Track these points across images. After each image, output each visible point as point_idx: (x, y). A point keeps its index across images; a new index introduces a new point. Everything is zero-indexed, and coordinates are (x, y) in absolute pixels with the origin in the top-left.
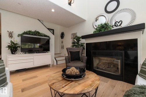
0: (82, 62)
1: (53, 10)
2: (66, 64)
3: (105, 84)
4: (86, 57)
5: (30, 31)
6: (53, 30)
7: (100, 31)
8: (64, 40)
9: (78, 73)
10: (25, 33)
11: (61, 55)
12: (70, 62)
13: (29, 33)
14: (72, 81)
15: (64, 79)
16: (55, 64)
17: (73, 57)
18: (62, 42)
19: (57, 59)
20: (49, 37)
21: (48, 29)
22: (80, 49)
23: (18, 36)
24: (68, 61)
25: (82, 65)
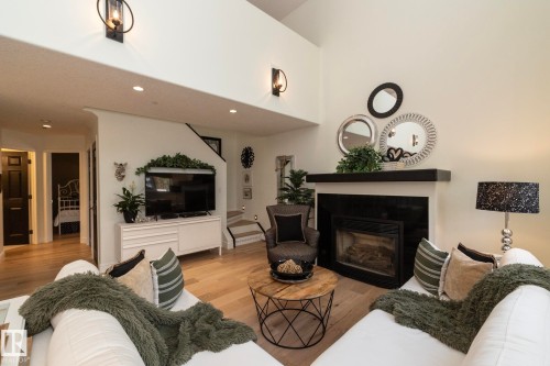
0: (307, 243)
1: (233, 111)
2: (268, 247)
3: (359, 296)
4: (318, 233)
5: (165, 158)
6: (220, 140)
7: (351, 168)
8: (252, 171)
9: (300, 271)
10: (154, 164)
11: (244, 217)
12: (276, 245)
13: (163, 162)
14: (291, 284)
15: (276, 281)
16: (230, 245)
17: (285, 230)
18: (247, 179)
19: (235, 230)
20: (212, 168)
21: (203, 138)
22: (301, 211)
23: (138, 173)
24: (271, 241)
25: (306, 252)
